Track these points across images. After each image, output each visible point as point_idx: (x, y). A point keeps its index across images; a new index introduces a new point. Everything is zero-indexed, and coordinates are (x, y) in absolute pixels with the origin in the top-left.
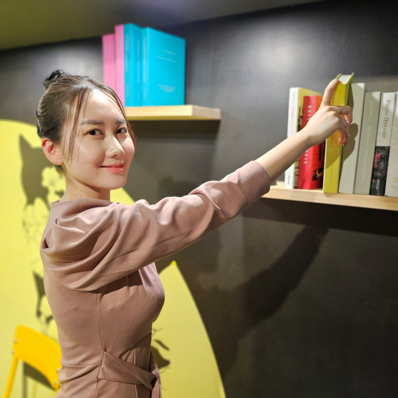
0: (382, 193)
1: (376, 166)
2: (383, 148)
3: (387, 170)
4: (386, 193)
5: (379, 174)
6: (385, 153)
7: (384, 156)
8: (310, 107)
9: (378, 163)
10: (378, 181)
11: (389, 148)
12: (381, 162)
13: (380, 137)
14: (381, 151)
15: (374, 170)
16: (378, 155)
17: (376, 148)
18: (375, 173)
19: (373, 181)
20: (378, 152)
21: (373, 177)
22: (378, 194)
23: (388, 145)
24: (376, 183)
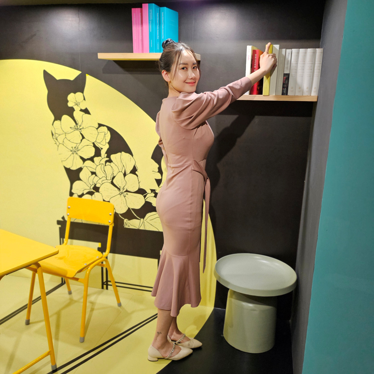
0: (287, 94)
1: (284, 82)
2: (287, 74)
3: (288, 84)
4: (288, 94)
5: (285, 86)
6: (287, 76)
7: (287, 77)
8: (256, 55)
9: (285, 81)
10: (285, 88)
11: (289, 74)
12: (286, 80)
13: (285, 69)
14: (286, 75)
15: (283, 84)
16: (285, 77)
17: (284, 74)
18: (284, 86)
19: (283, 89)
20: (285, 76)
21: (283, 87)
22: (285, 95)
23: (289, 73)
24: (284, 90)
